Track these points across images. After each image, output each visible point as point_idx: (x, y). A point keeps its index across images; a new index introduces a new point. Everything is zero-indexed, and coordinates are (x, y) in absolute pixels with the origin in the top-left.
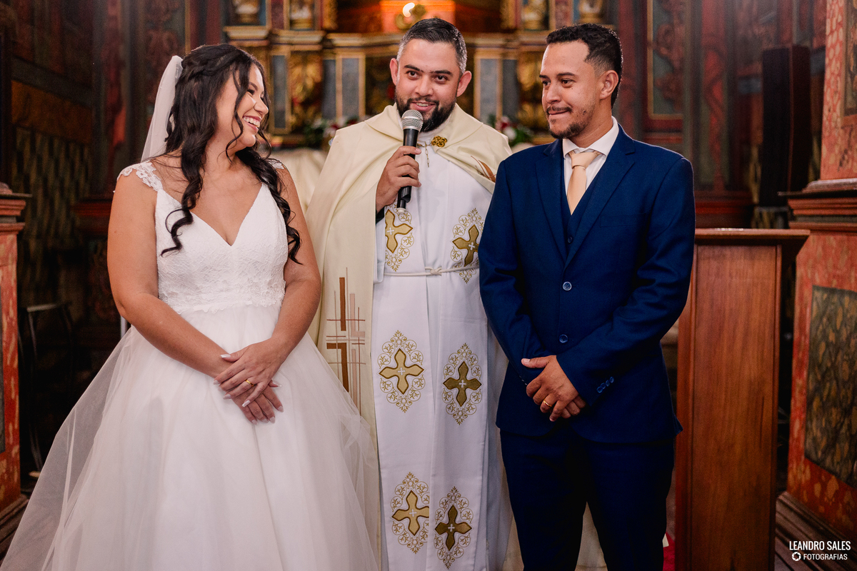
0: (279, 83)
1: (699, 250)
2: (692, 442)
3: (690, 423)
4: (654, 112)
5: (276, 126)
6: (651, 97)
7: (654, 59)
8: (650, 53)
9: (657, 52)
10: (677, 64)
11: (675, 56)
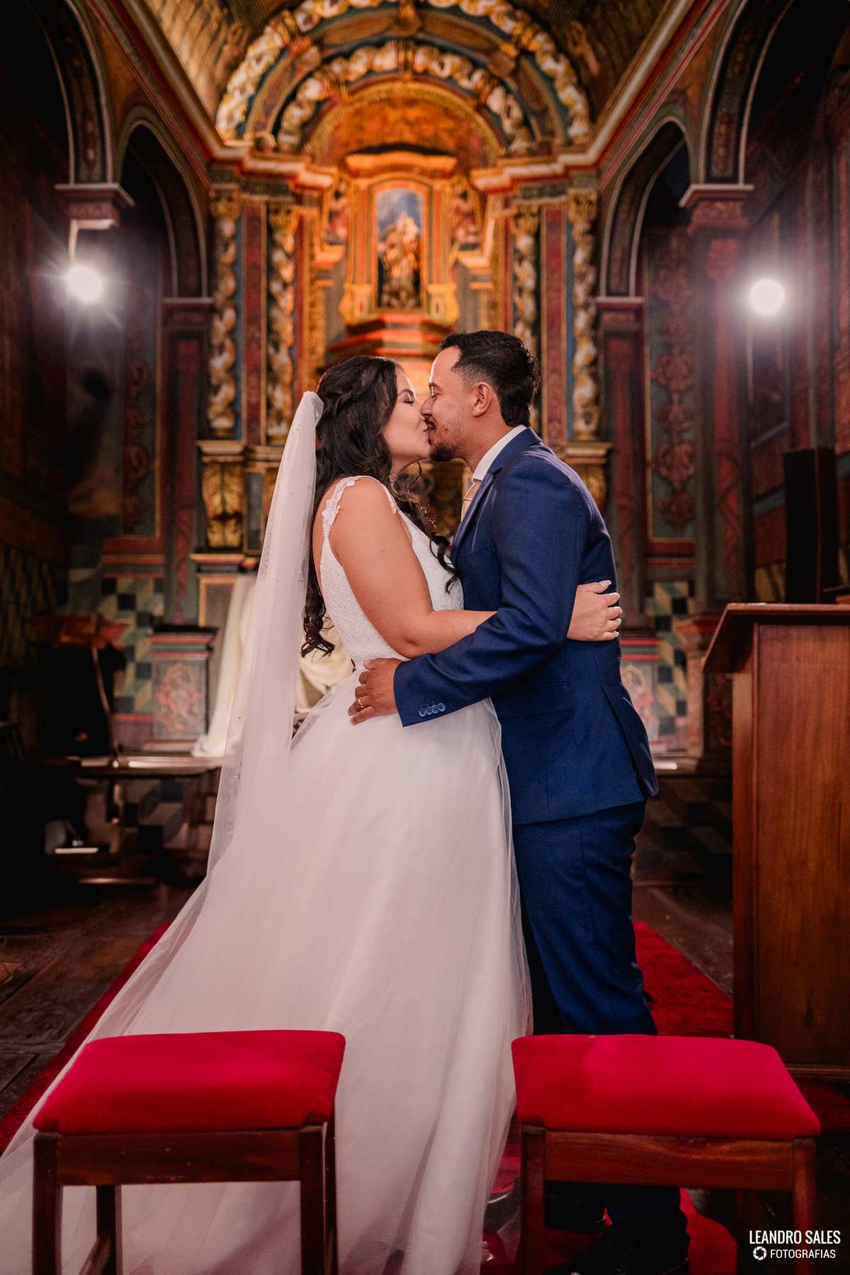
0: (254, 501)
1: (761, 630)
2: (757, 858)
3: (755, 835)
4: (654, 536)
5: (250, 547)
6: (650, 519)
7: (653, 481)
8: (649, 472)
9: (656, 472)
10: (677, 486)
11: (675, 477)
